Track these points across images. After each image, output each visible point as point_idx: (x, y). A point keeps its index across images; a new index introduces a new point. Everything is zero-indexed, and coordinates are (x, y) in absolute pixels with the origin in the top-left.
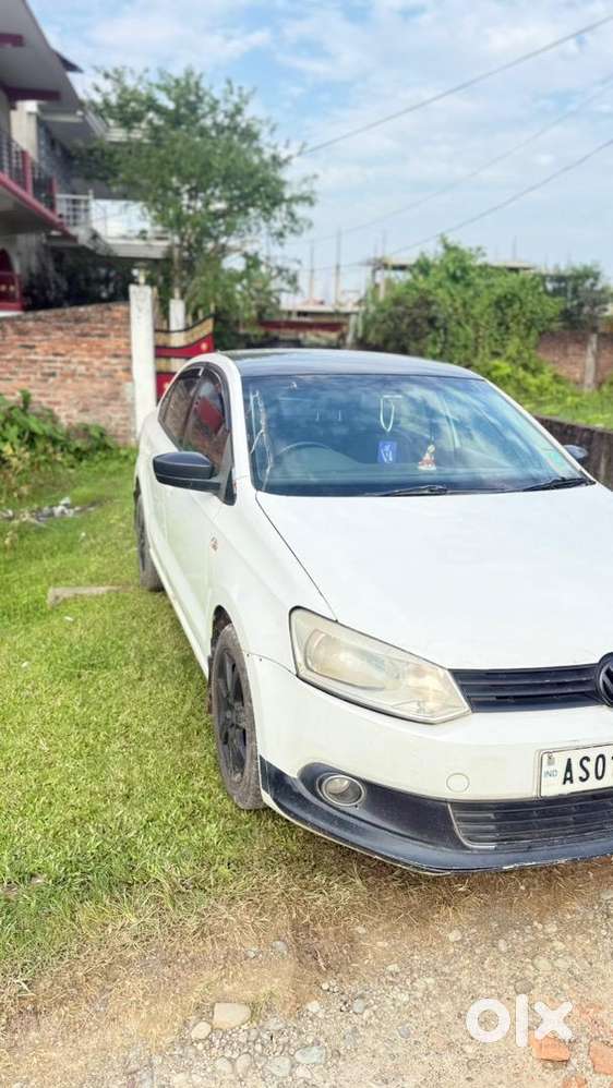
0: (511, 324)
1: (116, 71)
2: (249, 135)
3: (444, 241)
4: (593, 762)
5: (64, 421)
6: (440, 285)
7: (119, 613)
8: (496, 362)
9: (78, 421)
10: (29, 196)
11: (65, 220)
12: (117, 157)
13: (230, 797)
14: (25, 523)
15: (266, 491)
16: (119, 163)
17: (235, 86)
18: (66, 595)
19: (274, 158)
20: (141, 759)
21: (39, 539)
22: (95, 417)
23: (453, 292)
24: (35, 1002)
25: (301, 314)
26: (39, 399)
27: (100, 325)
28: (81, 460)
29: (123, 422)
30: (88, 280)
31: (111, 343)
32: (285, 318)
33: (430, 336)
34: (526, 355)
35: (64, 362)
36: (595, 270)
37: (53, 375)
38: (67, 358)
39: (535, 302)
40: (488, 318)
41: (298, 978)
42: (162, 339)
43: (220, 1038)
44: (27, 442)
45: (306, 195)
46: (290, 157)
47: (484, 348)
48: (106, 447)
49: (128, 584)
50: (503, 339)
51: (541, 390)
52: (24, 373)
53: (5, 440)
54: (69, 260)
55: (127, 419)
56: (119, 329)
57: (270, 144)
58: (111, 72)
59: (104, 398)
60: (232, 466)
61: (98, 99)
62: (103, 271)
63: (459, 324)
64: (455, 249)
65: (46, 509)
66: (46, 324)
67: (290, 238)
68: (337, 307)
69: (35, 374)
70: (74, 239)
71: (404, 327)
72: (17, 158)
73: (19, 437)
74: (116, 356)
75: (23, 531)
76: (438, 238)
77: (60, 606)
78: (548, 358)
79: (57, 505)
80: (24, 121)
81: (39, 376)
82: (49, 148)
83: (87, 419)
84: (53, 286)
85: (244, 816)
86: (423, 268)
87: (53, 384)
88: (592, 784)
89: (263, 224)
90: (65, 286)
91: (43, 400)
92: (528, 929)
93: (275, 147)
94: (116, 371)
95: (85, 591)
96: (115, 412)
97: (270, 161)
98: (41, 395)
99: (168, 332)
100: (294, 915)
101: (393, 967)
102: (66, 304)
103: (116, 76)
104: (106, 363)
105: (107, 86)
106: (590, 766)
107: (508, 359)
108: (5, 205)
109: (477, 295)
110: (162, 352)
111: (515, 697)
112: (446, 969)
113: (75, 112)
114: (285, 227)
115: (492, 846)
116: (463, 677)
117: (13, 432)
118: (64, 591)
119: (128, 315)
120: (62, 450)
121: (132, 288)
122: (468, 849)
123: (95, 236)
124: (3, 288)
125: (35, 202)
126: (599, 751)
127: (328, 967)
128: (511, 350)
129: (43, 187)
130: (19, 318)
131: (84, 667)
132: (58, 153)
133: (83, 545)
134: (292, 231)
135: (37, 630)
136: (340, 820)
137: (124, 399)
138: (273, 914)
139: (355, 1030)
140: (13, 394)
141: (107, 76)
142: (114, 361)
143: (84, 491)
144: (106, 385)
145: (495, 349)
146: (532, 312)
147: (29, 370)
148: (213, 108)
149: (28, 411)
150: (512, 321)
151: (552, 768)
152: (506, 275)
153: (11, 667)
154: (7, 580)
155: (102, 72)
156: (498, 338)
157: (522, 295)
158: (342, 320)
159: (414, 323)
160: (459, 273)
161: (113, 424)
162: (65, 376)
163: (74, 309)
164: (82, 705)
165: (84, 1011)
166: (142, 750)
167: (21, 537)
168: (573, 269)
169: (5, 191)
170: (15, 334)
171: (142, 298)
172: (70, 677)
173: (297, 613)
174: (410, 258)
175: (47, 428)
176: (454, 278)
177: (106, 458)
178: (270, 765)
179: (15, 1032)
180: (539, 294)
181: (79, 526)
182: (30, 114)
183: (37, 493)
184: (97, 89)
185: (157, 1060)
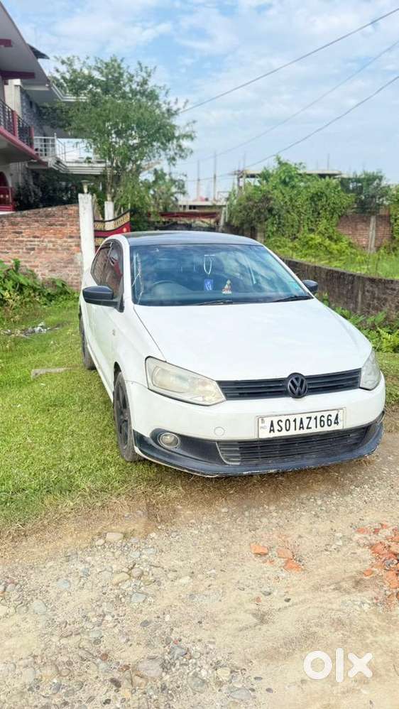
0: (321, 211)
1: (68, 59)
2: (152, 96)
3: (278, 159)
4: (284, 422)
5: (40, 277)
6: (275, 188)
7: (71, 381)
8: (312, 235)
9: (49, 277)
10: (16, 139)
11: (39, 152)
12: (70, 114)
13: (122, 457)
14: (18, 337)
15: (140, 304)
16: (72, 117)
17: (143, 66)
18: (42, 373)
19: (168, 110)
20: (79, 444)
21: (26, 345)
22: (58, 275)
23: (284, 191)
24: (25, 532)
25: (191, 207)
26: (25, 265)
27: (61, 219)
28: (51, 301)
29: (75, 277)
30: (54, 190)
31: (67, 230)
32: (181, 210)
33: (270, 220)
34: (331, 231)
35: (40, 241)
36: (379, 174)
37: (33, 249)
38: (42, 239)
39: (336, 196)
40: (307, 207)
41: (146, 525)
42: (99, 226)
43: (108, 545)
44: (18, 291)
45: (189, 134)
46: (179, 109)
47: (304, 226)
48: (66, 293)
49: (77, 366)
50: (316, 221)
51: (341, 252)
52: (15, 249)
53: (5, 289)
54: (42, 177)
55: (78, 275)
56: (72, 221)
57: (166, 101)
58: (66, 60)
59: (64, 263)
60: (123, 292)
61: (58, 76)
62: (64, 184)
63: (288, 212)
64: (286, 164)
65: (30, 329)
66: (28, 219)
67: (179, 161)
68: (215, 202)
69: (22, 249)
70: (46, 164)
71: (253, 215)
72: (9, 116)
73: (13, 287)
74: (71, 237)
75: (16, 342)
76: (275, 157)
77: (38, 378)
78: (345, 232)
79: (37, 327)
80: (13, 92)
81: (25, 250)
82: (28, 107)
83: (54, 276)
84: (33, 194)
85: (129, 464)
86: (265, 176)
87: (33, 255)
88: (284, 433)
89: (162, 152)
90: (40, 194)
91: (27, 264)
92: (261, 508)
93: (169, 104)
94: (71, 246)
95: (53, 370)
96: (71, 271)
97: (165, 112)
98: (26, 262)
99: (103, 222)
100: (148, 501)
101: (193, 521)
102: (41, 206)
103: (69, 62)
104: (65, 242)
105: (63, 68)
106: (283, 424)
107: (320, 233)
108: (3, 145)
109: (299, 193)
110: (99, 234)
111: (248, 393)
112: (218, 523)
113: (45, 85)
114: (176, 154)
115: (238, 464)
116: (222, 384)
117: (9, 284)
118: (41, 371)
119: (78, 211)
120: (39, 295)
121: (80, 196)
122: (226, 464)
123: (58, 162)
124: (2, 196)
125: (20, 143)
126: (287, 417)
127: (162, 521)
128: (321, 228)
129: (25, 132)
130: (12, 215)
131: (51, 406)
132: (35, 110)
133: (52, 348)
134: (180, 156)
135: (25, 391)
136: (168, 454)
137: (77, 263)
138: (138, 500)
139: (171, 543)
140: (9, 262)
141: (63, 62)
142: (70, 240)
143: (53, 318)
144: (65, 255)
145: (311, 227)
146: (334, 203)
147: (18, 246)
148: (130, 80)
149: (19, 272)
150: (321, 209)
151: (263, 425)
152: (318, 181)
153: (12, 407)
154: (8, 367)
155: (60, 60)
156: (313, 219)
157: (327, 192)
158: (217, 210)
159: (259, 212)
160: (287, 180)
161: (70, 279)
162: (41, 250)
163: (45, 209)
164: (49, 424)
165: (47, 535)
166: (80, 441)
167: (16, 345)
168: (366, 174)
169: (3, 137)
170: (9, 225)
171: (86, 202)
172: (43, 411)
173: (149, 359)
174: (257, 170)
175: (30, 281)
176: (285, 183)
177: (66, 299)
178: (137, 433)
179: (16, 542)
180: (338, 191)
181: (50, 338)
182: (16, 86)
183: (25, 319)
184: (57, 71)
185: (80, 552)
